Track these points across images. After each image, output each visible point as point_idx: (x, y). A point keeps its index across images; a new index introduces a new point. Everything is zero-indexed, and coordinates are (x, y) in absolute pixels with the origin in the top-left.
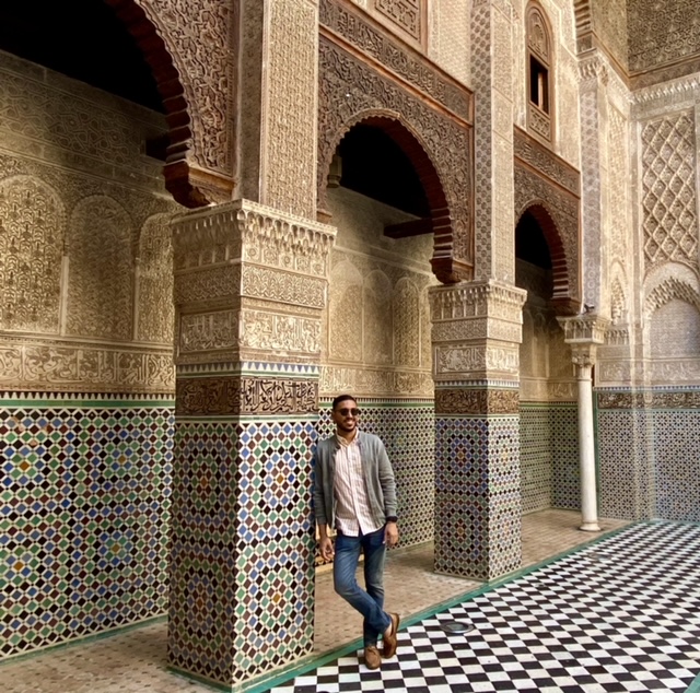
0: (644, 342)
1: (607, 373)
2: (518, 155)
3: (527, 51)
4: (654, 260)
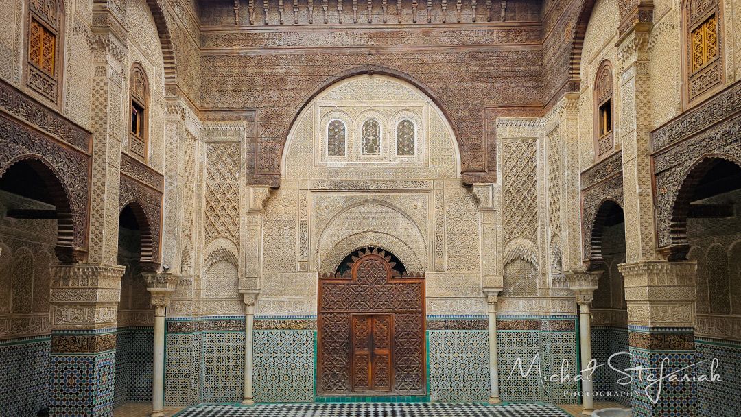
0: (202, 287)
4: (211, 234)
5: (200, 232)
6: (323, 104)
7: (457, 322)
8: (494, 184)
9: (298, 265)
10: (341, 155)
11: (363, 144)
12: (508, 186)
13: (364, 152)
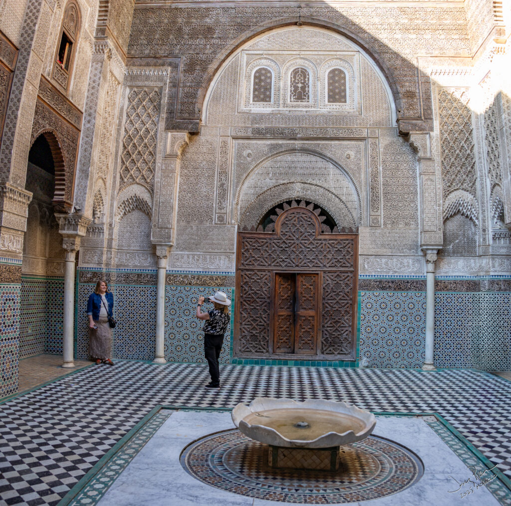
0: (114, 237)
1: (87, 257)
2: (41, 95)
3: (61, 29)
4: (126, 180)
5: (115, 177)
6: (250, 52)
7: (393, 282)
8: (431, 133)
9: (215, 217)
10: (266, 101)
11: (291, 91)
12: (446, 135)
13: (292, 100)
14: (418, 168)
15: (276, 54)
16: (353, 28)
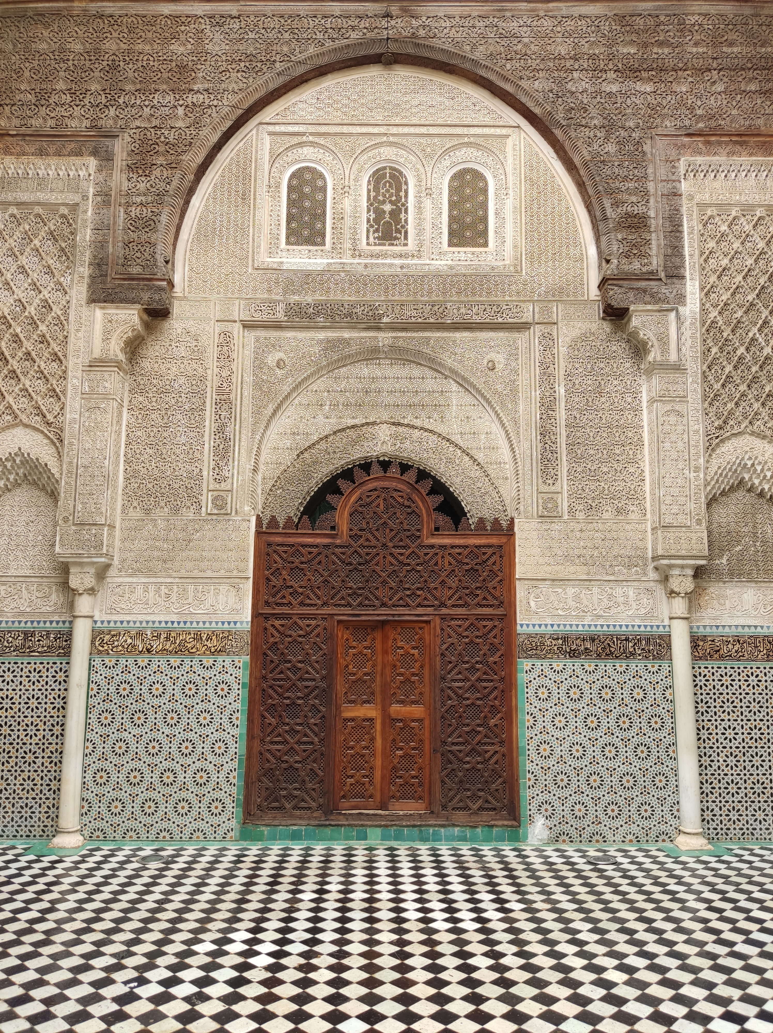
6: (277, 129)
7: (593, 640)
8: (681, 308)
9: (207, 499)
10: (316, 244)
11: (369, 220)
12: (714, 314)
13: (371, 240)
14: (644, 389)
15: (336, 134)
16: (508, 66)
